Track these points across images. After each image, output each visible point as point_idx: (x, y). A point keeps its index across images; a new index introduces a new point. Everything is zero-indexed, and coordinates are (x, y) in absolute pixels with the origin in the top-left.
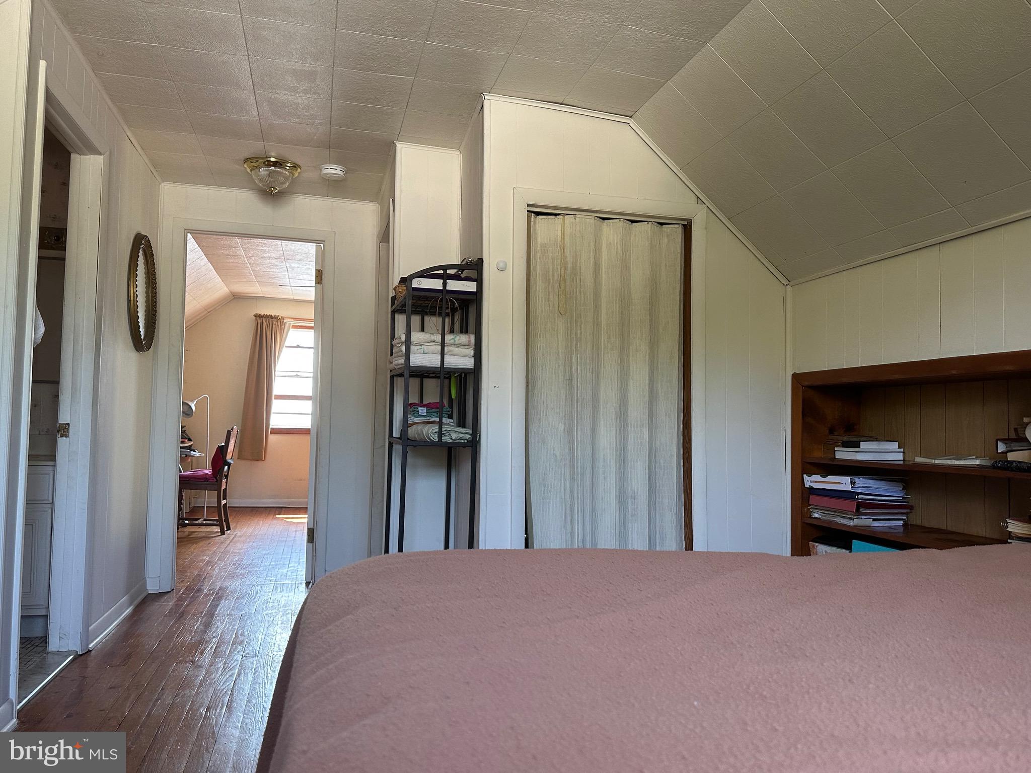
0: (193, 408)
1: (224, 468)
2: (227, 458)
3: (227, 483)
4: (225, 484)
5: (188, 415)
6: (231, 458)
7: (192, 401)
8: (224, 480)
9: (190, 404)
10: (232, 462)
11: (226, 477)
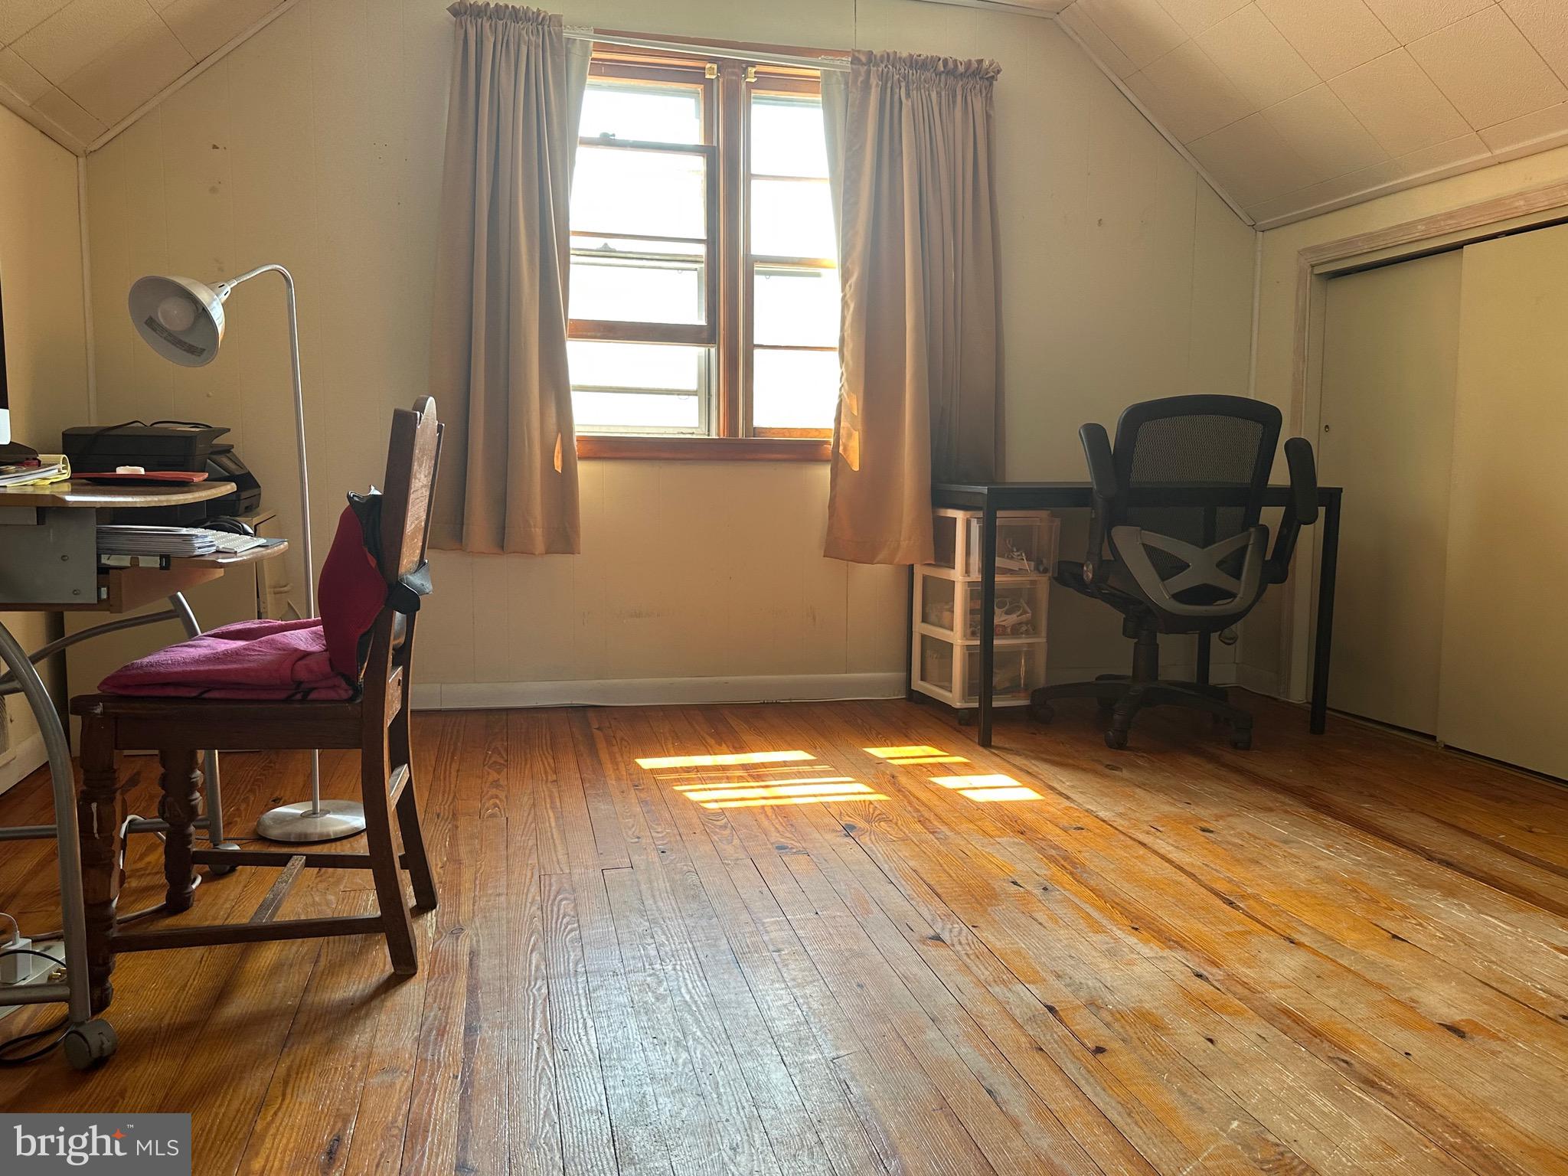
0: (218, 314)
1: (391, 617)
2: (402, 570)
3: (404, 684)
4: (399, 692)
5: (192, 350)
6: (421, 563)
7: (214, 283)
8: (394, 676)
9: (203, 295)
10: (428, 587)
11: (403, 656)
